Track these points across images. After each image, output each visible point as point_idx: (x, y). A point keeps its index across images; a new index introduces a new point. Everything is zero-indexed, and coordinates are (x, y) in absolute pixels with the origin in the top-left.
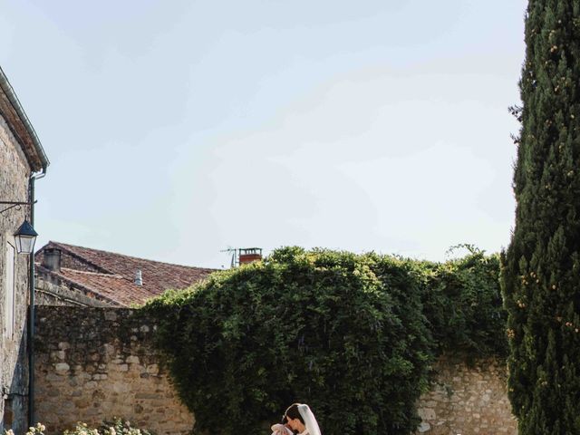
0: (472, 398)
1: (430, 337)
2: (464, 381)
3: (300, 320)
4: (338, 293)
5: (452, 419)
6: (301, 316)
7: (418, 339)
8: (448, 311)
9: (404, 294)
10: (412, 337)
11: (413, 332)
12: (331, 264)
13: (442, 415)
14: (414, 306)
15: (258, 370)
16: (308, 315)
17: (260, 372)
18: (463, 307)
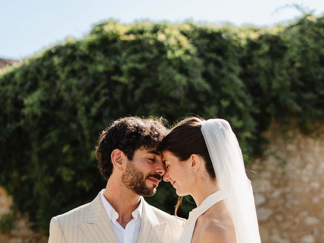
0: (310, 167)
1: (250, 103)
2: (299, 149)
3: (103, 91)
4: (143, 60)
5: (288, 189)
6: (104, 87)
7: (233, 104)
8: (270, 74)
9: (220, 59)
10: (225, 103)
11: (226, 97)
12: (141, 32)
13: (277, 186)
14: (231, 70)
15: (62, 146)
16: (112, 85)
17: (66, 149)
18: (287, 69)
